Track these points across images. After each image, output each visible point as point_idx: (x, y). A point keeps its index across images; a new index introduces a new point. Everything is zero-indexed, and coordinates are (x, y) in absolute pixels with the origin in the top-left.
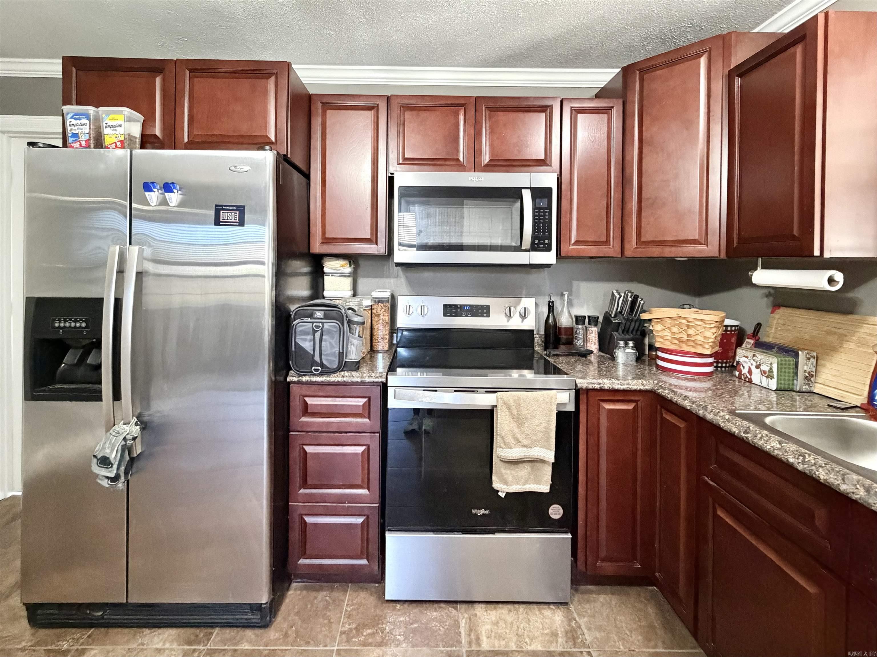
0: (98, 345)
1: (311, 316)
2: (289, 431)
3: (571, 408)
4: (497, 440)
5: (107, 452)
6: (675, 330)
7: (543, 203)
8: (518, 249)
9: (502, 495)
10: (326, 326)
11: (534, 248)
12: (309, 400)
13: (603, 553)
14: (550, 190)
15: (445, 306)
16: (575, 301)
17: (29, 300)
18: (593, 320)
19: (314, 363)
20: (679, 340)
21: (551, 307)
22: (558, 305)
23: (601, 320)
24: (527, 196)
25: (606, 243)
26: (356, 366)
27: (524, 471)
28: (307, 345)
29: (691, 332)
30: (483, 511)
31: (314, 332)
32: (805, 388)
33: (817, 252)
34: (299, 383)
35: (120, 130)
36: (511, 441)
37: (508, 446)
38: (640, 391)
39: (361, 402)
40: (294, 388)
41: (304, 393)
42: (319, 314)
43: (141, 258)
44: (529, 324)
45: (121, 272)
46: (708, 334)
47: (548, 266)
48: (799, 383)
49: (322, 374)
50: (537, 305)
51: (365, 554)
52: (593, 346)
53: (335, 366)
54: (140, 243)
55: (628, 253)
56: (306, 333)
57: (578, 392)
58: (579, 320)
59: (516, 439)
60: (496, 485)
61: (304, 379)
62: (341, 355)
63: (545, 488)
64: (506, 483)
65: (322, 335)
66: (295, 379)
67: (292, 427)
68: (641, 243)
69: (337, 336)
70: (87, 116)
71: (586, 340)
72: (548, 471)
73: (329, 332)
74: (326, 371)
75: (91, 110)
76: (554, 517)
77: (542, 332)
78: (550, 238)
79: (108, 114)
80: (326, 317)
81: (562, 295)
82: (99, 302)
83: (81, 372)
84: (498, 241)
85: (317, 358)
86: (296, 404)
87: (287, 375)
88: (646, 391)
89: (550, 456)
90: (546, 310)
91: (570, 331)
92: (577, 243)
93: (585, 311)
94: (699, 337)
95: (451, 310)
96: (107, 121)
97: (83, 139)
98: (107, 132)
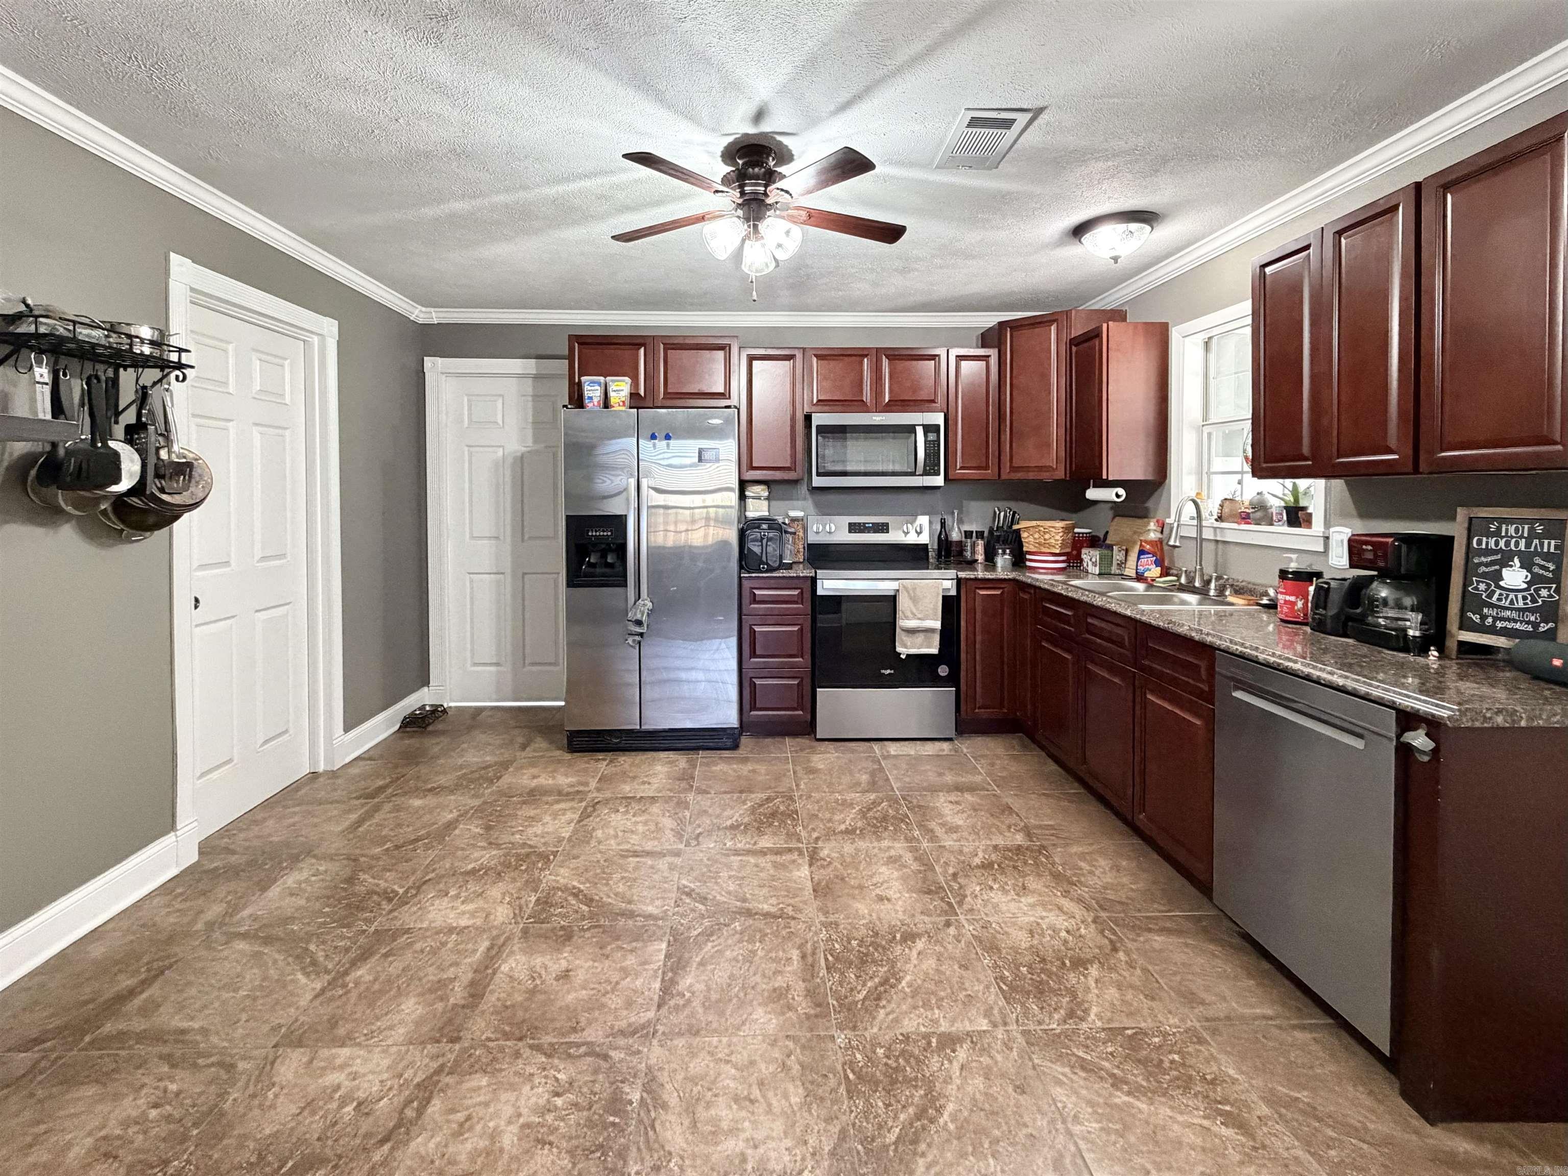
1: (759, 527)
2: (743, 614)
3: (953, 592)
4: (899, 614)
5: (639, 616)
6: (1037, 536)
7: (932, 437)
8: (913, 474)
9: (903, 657)
10: (770, 535)
11: (926, 473)
12: (757, 593)
13: (979, 701)
14: (938, 426)
15: (850, 524)
16: (965, 519)
17: (567, 517)
18: (980, 535)
19: (763, 563)
20: (1039, 544)
21: (943, 524)
22: (949, 522)
23: (986, 534)
24: (920, 431)
25: (986, 468)
26: (789, 567)
27: (920, 638)
28: (757, 549)
29: (1047, 536)
30: (888, 672)
31: (762, 539)
32: (1118, 572)
33: (1104, 477)
34: (751, 578)
35: (619, 393)
36: (909, 614)
37: (907, 618)
38: (1005, 580)
39: (796, 592)
40: (745, 583)
41: (753, 585)
42: (765, 526)
44: (924, 539)
46: (1058, 537)
47: (938, 488)
48: (1114, 569)
49: (767, 571)
50: (930, 522)
51: (800, 707)
52: (980, 557)
53: (776, 565)
55: (1004, 476)
56: (756, 540)
57: (959, 581)
58: (968, 534)
59: (913, 613)
60: (899, 649)
61: (755, 575)
62: (780, 557)
63: (934, 651)
64: (906, 647)
65: (767, 542)
66: (746, 575)
67: (745, 611)
68: (1013, 469)
69: (777, 542)
70: (598, 384)
71: (973, 552)
72: (936, 639)
73: (773, 539)
74: (770, 569)
75: (602, 379)
76: (942, 674)
77: (936, 547)
78: (939, 465)
79: (613, 381)
80: (769, 528)
81: (953, 513)
84: (898, 468)
85: (764, 559)
86: (747, 595)
88: (1010, 580)
89: (937, 625)
90: (939, 527)
91: (960, 543)
92: (961, 468)
93: (974, 528)
94: (1052, 541)
95: (854, 528)
96: (612, 387)
97: (596, 400)
98: (612, 394)
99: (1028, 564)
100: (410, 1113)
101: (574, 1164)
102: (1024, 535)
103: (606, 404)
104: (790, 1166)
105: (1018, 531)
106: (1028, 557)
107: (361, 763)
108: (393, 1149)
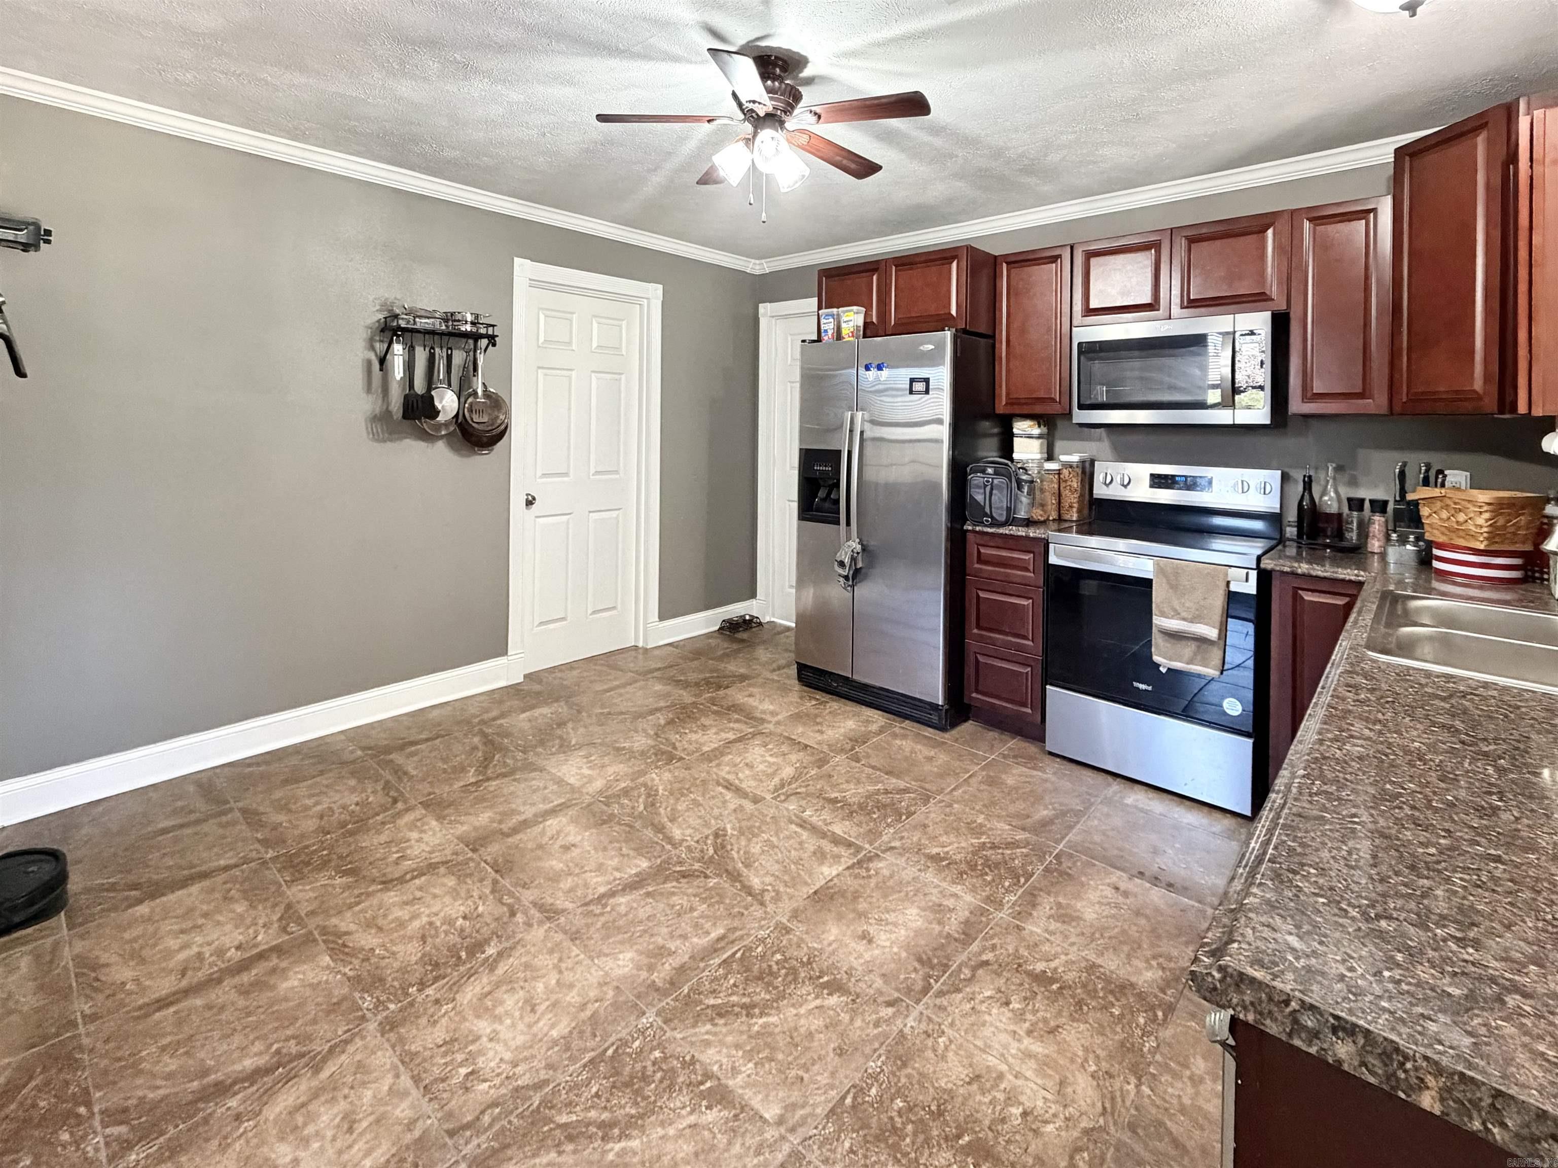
0: (837, 485)
1: (983, 472)
2: (966, 575)
4: (1153, 608)
5: (843, 558)
6: (1445, 515)
9: (1163, 670)
10: (996, 481)
12: (982, 550)
15: (1152, 475)
17: (801, 450)
18: (1378, 506)
19: (986, 515)
20: (1451, 530)
21: (1308, 484)
22: (1318, 482)
27: (1189, 649)
28: (979, 498)
30: (1142, 687)
31: (985, 486)
33: (1522, 408)
34: (974, 531)
35: (851, 324)
36: (1168, 611)
37: (1165, 615)
39: (1027, 556)
40: (970, 536)
41: (978, 541)
42: (990, 471)
43: (863, 420)
45: (851, 431)
49: (991, 525)
51: (1030, 703)
53: (1003, 519)
54: (862, 410)
56: (978, 487)
58: (1354, 504)
59: (1176, 611)
60: (1157, 658)
61: (978, 529)
62: (1009, 509)
64: (1167, 658)
65: (992, 489)
66: (970, 528)
67: (968, 571)
69: (1005, 492)
70: (832, 315)
72: (1218, 654)
73: (999, 488)
74: (995, 524)
75: (835, 310)
76: (1230, 712)
77: (1294, 517)
79: (844, 312)
80: (996, 473)
82: (838, 453)
83: (827, 505)
85: (987, 510)
86: (972, 550)
87: (964, 524)
89: (1213, 634)
91: (1338, 518)
94: (1472, 527)
95: (1159, 481)
96: (844, 318)
97: (830, 332)
98: (843, 325)
99: (1436, 564)
100: (408, 877)
101: (416, 963)
102: (1424, 511)
103: (839, 336)
104: (488, 1070)
105: (1416, 503)
106: (1436, 552)
107: (671, 648)
108: (381, 890)
